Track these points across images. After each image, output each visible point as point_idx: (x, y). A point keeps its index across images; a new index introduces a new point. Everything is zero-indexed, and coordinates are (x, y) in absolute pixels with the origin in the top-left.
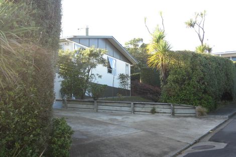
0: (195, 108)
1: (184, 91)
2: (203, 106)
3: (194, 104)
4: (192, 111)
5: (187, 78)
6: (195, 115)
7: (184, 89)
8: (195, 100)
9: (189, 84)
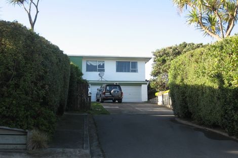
0: (25, 134)
1: (7, 100)
2: (40, 130)
3: (25, 127)
4: (20, 139)
5: (15, 73)
6: (24, 147)
7: (6, 94)
8: (27, 117)
9: (17, 86)
